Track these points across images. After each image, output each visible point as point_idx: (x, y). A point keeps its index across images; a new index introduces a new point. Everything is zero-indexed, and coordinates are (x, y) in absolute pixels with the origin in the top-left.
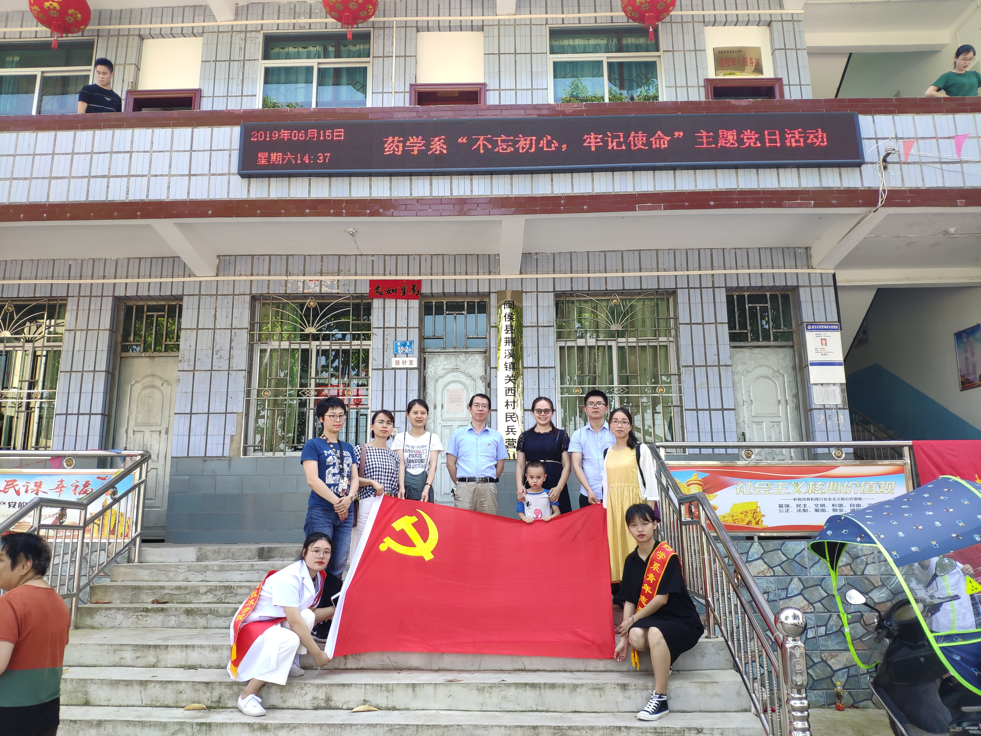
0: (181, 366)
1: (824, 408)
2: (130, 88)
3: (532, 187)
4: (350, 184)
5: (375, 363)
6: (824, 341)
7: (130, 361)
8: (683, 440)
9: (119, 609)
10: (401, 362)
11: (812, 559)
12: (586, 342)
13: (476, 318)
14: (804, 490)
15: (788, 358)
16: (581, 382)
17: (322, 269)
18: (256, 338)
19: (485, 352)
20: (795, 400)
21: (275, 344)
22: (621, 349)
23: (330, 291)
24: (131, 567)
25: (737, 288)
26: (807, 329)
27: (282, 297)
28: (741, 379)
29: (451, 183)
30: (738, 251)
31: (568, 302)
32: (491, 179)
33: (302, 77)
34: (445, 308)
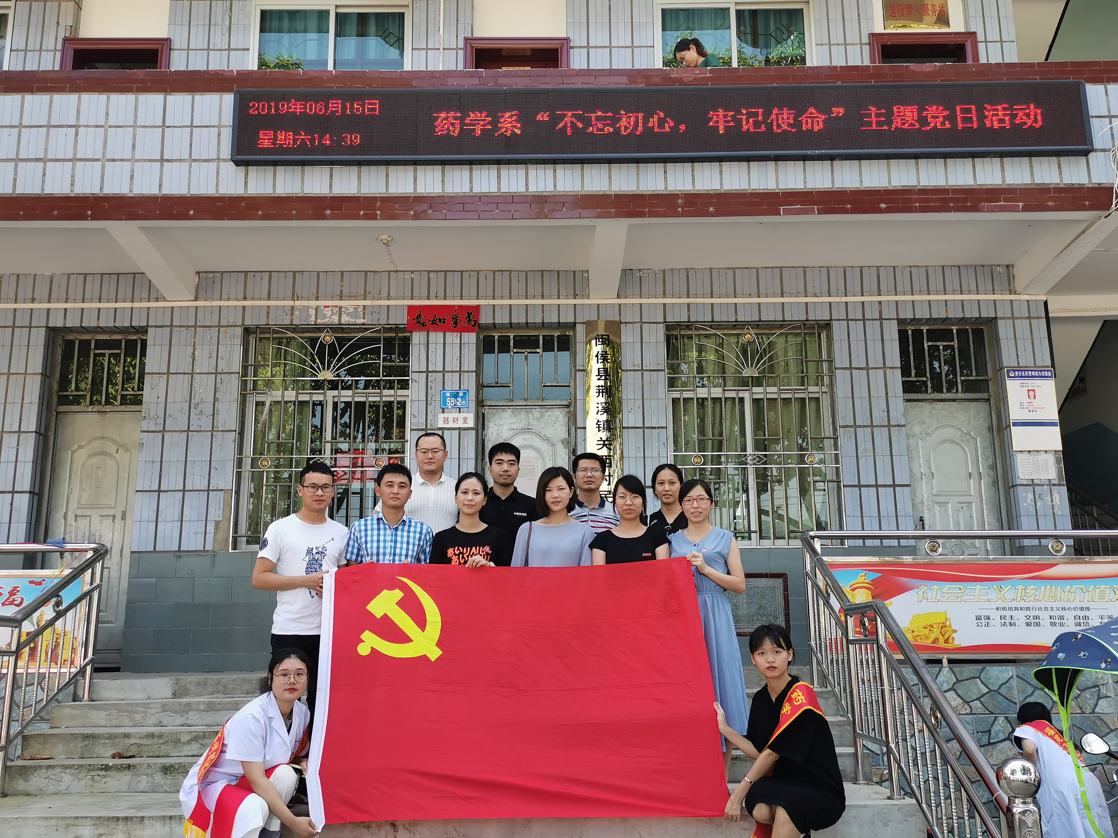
0: (144, 426)
1: (1032, 484)
2: (68, 35)
3: (638, 181)
4: (387, 176)
5: (415, 420)
6: (1032, 393)
7: (70, 417)
8: (841, 528)
9: (66, 767)
10: (451, 420)
11: (1024, 692)
12: (709, 393)
13: (556, 358)
14: (1010, 596)
15: (982, 415)
16: (702, 448)
17: (341, 291)
18: (250, 386)
19: (568, 406)
20: (991, 473)
21: (277, 395)
22: (756, 402)
23: (352, 321)
24: (79, 707)
25: (912, 320)
26: (1009, 377)
27: (286, 329)
28: (918, 444)
29: (527, 174)
30: (914, 270)
31: (683, 336)
32: (582, 170)
33: (313, 23)
34: (512, 344)
